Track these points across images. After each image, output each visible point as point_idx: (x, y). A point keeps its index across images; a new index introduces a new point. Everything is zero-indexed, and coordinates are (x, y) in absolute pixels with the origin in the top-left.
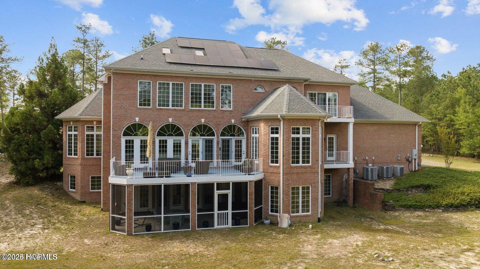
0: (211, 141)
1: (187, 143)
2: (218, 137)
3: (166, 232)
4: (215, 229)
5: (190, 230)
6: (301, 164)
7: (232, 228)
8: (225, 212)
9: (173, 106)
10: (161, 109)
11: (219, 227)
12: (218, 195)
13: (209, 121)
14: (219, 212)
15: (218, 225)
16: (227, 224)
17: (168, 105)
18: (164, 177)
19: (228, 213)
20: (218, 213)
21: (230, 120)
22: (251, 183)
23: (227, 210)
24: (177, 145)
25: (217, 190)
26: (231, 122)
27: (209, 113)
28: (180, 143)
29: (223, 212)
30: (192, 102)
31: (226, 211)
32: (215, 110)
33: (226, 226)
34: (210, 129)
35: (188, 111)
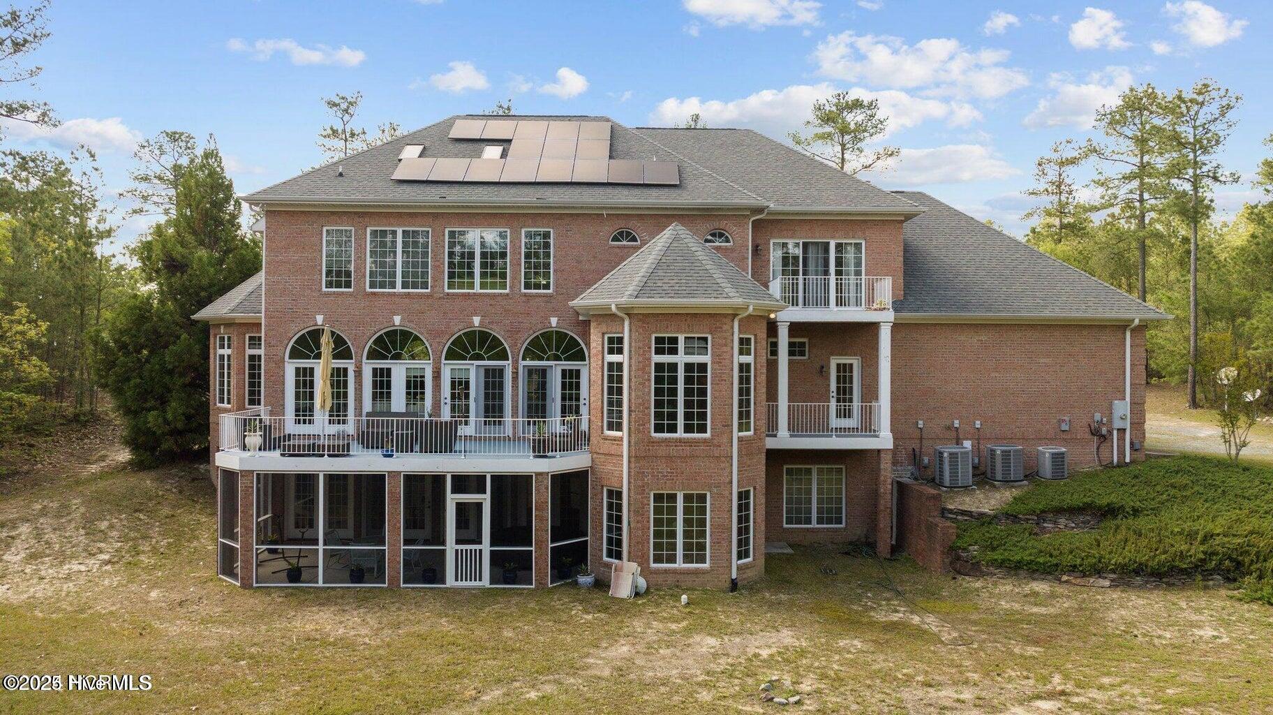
0: (500, 372)
1: (437, 376)
2: (515, 362)
3: (328, 588)
4: (447, 588)
5: (386, 585)
6: (680, 434)
7: (491, 588)
8: (473, 547)
9: (405, 285)
10: (374, 294)
11: (460, 584)
12: (458, 504)
13: (492, 322)
14: (460, 547)
15: (457, 580)
16: (480, 580)
17: (393, 285)
18: (326, 456)
19: (481, 550)
20: (457, 551)
21: (547, 318)
22: (540, 478)
23: (480, 543)
24: (415, 382)
25: (454, 492)
26: (550, 323)
27: (492, 302)
28: (423, 377)
29: (469, 547)
30: (451, 275)
31: (477, 547)
32: (508, 294)
33: (478, 583)
34: (496, 342)
35: (440, 298)
